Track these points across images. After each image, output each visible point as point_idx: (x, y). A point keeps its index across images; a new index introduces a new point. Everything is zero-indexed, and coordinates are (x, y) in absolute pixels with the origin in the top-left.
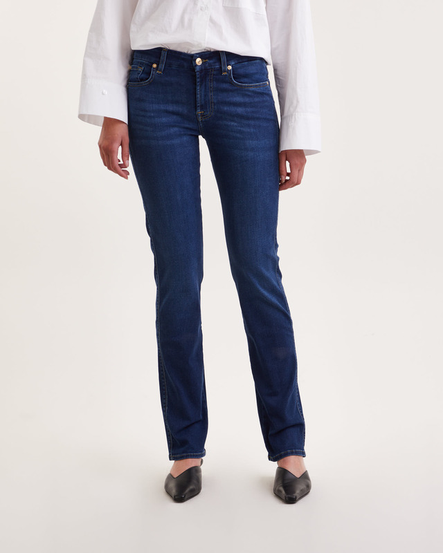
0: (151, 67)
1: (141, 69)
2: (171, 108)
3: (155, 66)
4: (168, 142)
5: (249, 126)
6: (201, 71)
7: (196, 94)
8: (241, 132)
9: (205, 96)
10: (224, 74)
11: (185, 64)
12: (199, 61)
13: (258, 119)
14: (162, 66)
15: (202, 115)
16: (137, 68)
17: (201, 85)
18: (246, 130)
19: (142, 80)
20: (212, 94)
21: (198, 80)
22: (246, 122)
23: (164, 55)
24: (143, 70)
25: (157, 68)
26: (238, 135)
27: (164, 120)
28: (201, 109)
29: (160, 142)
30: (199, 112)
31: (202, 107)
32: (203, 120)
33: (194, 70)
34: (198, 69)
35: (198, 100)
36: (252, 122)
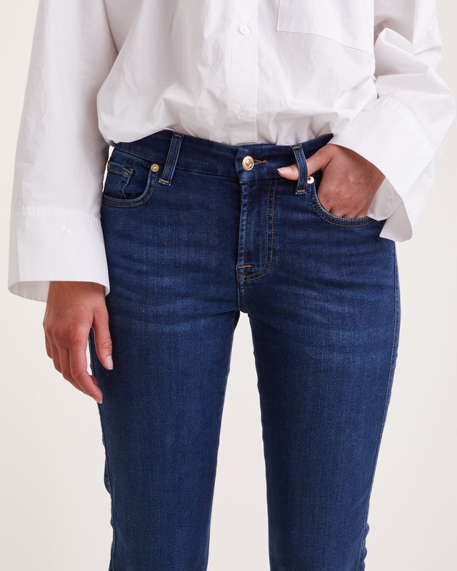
0: (148, 169)
1: (127, 173)
2: (183, 256)
3: (155, 168)
4: (167, 329)
5: (341, 300)
6: (252, 182)
7: (237, 229)
8: (323, 311)
9: (257, 234)
10: (299, 192)
11: (220, 167)
12: (248, 162)
13: (361, 286)
14: (171, 170)
15: (248, 272)
16: (120, 170)
17: (249, 212)
18: (335, 307)
19: (129, 196)
20: (272, 232)
21: (244, 201)
22: (336, 292)
23: (175, 147)
24: (132, 176)
25: (160, 174)
26: (318, 317)
27: (167, 281)
28: (247, 261)
29: (151, 327)
30: (242, 265)
31: (250, 257)
32: (249, 281)
33: (237, 179)
34: (245, 177)
35: (242, 241)
36: (348, 293)
